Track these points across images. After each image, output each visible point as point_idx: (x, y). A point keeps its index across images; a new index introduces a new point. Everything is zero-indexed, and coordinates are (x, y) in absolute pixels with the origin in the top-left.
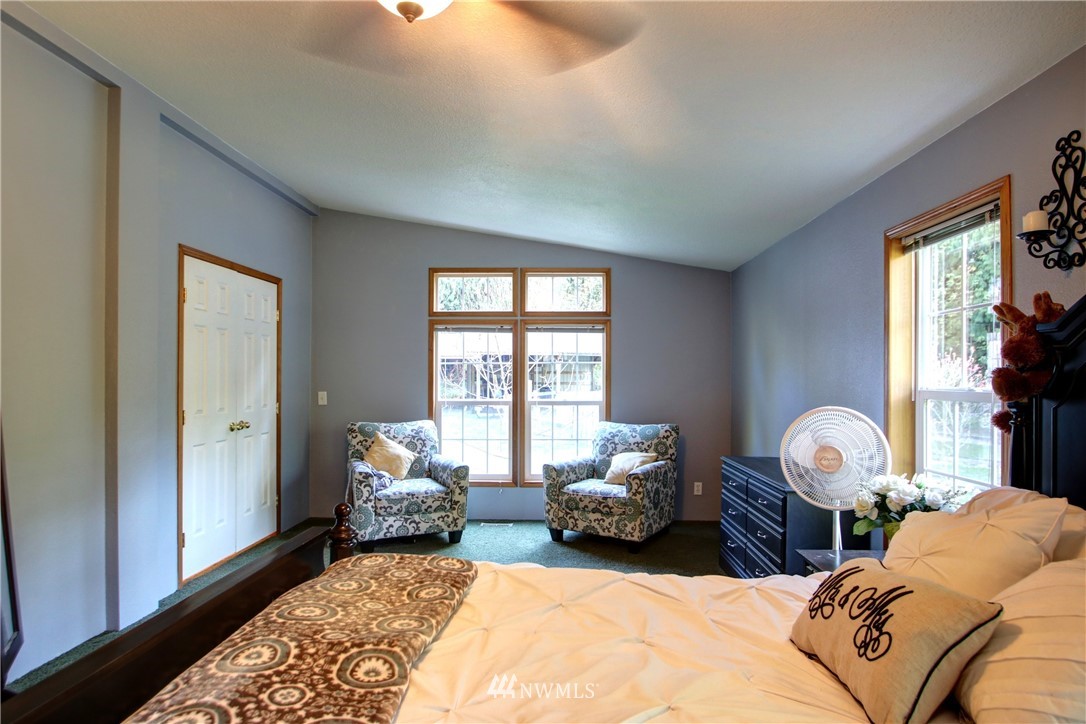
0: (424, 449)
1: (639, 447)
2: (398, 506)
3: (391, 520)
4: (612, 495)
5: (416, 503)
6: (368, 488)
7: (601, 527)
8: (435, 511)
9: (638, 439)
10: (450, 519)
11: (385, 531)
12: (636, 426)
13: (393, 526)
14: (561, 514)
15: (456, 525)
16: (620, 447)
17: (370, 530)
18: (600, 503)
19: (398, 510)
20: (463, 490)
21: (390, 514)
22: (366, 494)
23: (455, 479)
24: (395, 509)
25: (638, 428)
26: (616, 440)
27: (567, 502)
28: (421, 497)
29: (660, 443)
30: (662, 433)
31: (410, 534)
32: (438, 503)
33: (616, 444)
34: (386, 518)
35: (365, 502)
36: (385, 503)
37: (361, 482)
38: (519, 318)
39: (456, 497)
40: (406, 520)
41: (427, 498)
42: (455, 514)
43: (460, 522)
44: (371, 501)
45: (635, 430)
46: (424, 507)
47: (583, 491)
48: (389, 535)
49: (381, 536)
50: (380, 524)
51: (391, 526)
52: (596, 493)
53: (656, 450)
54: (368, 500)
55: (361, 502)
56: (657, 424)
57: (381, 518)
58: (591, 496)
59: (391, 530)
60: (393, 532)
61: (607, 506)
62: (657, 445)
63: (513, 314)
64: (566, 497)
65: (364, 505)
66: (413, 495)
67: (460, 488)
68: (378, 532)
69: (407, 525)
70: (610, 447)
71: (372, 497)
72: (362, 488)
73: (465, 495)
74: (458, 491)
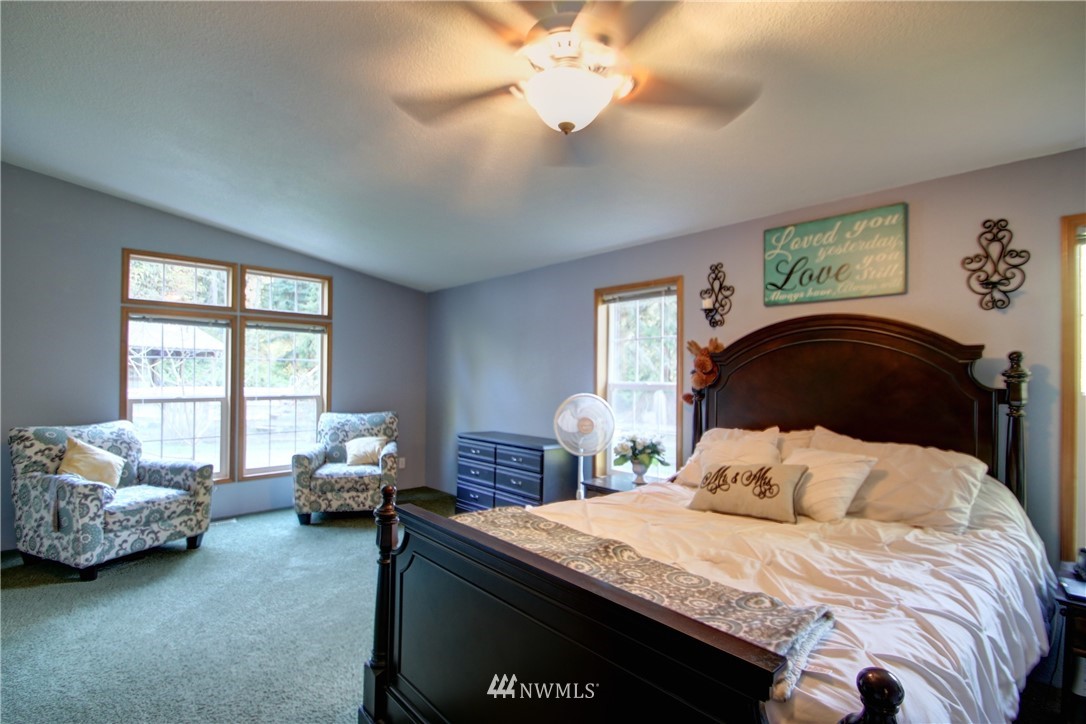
0: (130, 453)
1: (370, 433)
2: (137, 517)
3: (124, 535)
4: (367, 474)
5: (158, 511)
6: (96, 502)
7: (356, 502)
8: (179, 516)
9: (368, 426)
10: (194, 523)
11: (117, 548)
12: (362, 415)
13: (127, 541)
14: (313, 498)
15: (200, 528)
16: (351, 434)
17: (98, 550)
18: (356, 482)
19: (137, 522)
20: (208, 490)
21: (126, 528)
22: (93, 509)
23: (198, 479)
24: (133, 520)
25: (366, 417)
26: (347, 428)
27: (321, 486)
28: (163, 503)
29: (388, 427)
30: (388, 420)
31: (147, 547)
32: (182, 507)
33: (347, 432)
34: (119, 534)
35: (93, 519)
36: (121, 517)
37: (86, 497)
38: (238, 314)
39: (200, 499)
40: (143, 532)
41: (170, 503)
42: (199, 516)
43: (204, 524)
44: (99, 516)
45: (362, 419)
46: (167, 513)
47: (337, 474)
48: (121, 553)
49: (112, 555)
50: (111, 542)
51: (125, 541)
52: (351, 474)
53: (385, 434)
54: (96, 515)
55: (86, 520)
56: (380, 411)
57: (111, 535)
58: (346, 478)
59: (124, 546)
60: (128, 549)
61: (364, 484)
62: (385, 430)
63: (232, 309)
64: (320, 482)
65: (91, 523)
66: (153, 503)
67: (205, 488)
68: (108, 551)
69: (144, 537)
70: (342, 435)
71: (101, 512)
72: (88, 502)
73: (210, 494)
74: (202, 491)
